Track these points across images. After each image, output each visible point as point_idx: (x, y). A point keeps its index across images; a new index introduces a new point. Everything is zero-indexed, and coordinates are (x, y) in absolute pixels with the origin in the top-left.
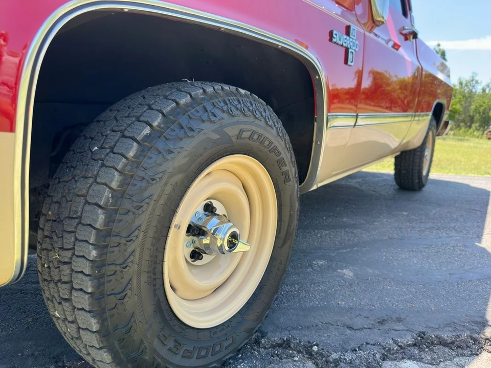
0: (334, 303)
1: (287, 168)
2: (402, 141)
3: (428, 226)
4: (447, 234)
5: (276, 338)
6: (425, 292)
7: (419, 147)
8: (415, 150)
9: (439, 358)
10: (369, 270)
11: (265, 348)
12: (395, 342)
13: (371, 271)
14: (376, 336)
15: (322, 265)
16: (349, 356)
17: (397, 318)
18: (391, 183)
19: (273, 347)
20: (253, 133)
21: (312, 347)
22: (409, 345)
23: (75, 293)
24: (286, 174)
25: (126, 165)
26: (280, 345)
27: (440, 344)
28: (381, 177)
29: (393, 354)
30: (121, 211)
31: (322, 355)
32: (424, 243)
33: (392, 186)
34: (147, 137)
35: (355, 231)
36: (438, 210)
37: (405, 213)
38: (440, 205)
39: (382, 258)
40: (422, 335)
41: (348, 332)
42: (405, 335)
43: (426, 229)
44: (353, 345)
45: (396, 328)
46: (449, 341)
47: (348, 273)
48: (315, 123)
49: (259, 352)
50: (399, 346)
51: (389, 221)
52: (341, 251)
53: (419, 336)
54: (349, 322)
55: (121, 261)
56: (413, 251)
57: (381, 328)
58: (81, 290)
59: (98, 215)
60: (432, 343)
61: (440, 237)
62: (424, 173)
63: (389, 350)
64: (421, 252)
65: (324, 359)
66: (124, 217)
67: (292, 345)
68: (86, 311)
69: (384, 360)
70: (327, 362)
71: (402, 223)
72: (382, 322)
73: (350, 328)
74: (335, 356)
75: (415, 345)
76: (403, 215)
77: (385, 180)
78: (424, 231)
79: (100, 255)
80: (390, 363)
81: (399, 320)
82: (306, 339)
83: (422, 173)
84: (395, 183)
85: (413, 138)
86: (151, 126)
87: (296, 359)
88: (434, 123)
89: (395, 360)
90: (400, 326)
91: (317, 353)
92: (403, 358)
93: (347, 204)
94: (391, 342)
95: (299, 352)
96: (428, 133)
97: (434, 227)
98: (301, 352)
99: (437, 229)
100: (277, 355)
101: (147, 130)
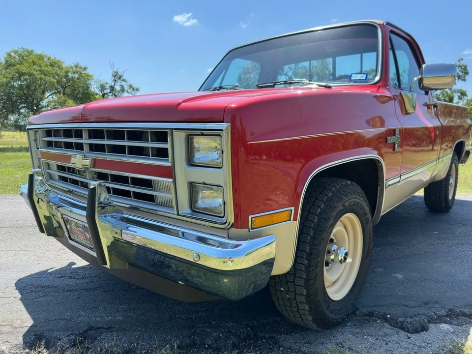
0: (394, 294)
1: (368, 216)
2: (432, 174)
3: (454, 242)
4: (469, 248)
5: (365, 310)
6: (453, 287)
7: (445, 178)
8: (441, 181)
9: (462, 322)
10: (413, 274)
11: (359, 316)
12: (435, 314)
13: (415, 275)
14: (423, 310)
15: (381, 271)
16: (409, 320)
17: (435, 301)
18: (423, 205)
19: (364, 315)
20: (355, 202)
21: (386, 315)
22: (444, 316)
23: (296, 279)
24: (367, 219)
25: (314, 225)
26: (367, 315)
27: (463, 315)
28: (414, 200)
29: (434, 320)
30: (314, 245)
31: (393, 319)
32: (452, 255)
33: (423, 208)
34: (320, 213)
35: (399, 248)
36: (462, 229)
37: (435, 232)
38: (464, 225)
39: (421, 266)
40: (451, 310)
41: (406, 308)
42: (441, 310)
43: (454, 245)
44: (410, 315)
45: (435, 307)
46: (468, 314)
47: (399, 276)
48: (379, 187)
49: (356, 318)
50: (438, 316)
51: (424, 239)
52: (392, 262)
53: (450, 311)
54: (405, 303)
55: (314, 265)
56: (443, 261)
57: (426, 306)
58: (300, 277)
59: (307, 247)
60: (458, 315)
61: (464, 251)
62: (450, 197)
63: (432, 317)
64: (450, 262)
65: (395, 321)
66: (315, 247)
67: (375, 315)
68: (302, 286)
69: (429, 323)
70: (396, 322)
71: (434, 241)
72: (426, 304)
73: (407, 306)
74: (400, 319)
75: (447, 316)
76: (435, 234)
77: (417, 203)
78: (452, 246)
79: (308, 263)
80: (433, 325)
81: (436, 302)
82: (383, 311)
83: (448, 198)
84: (425, 206)
85: (439, 171)
86: (320, 208)
87: (379, 322)
88: (456, 157)
89: (436, 323)
90: (437, 306)
91: (390, 318)
92: (441, 323)
93: (389, 226)
94: (433, 313)
95: (379, 318)
96: (451, 166)
97: (459, 243)
98: (380, 319)
99: (462, 245)
100: (367, 320)
101: (319, 210)
